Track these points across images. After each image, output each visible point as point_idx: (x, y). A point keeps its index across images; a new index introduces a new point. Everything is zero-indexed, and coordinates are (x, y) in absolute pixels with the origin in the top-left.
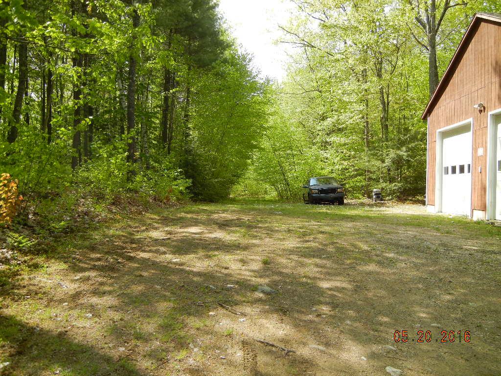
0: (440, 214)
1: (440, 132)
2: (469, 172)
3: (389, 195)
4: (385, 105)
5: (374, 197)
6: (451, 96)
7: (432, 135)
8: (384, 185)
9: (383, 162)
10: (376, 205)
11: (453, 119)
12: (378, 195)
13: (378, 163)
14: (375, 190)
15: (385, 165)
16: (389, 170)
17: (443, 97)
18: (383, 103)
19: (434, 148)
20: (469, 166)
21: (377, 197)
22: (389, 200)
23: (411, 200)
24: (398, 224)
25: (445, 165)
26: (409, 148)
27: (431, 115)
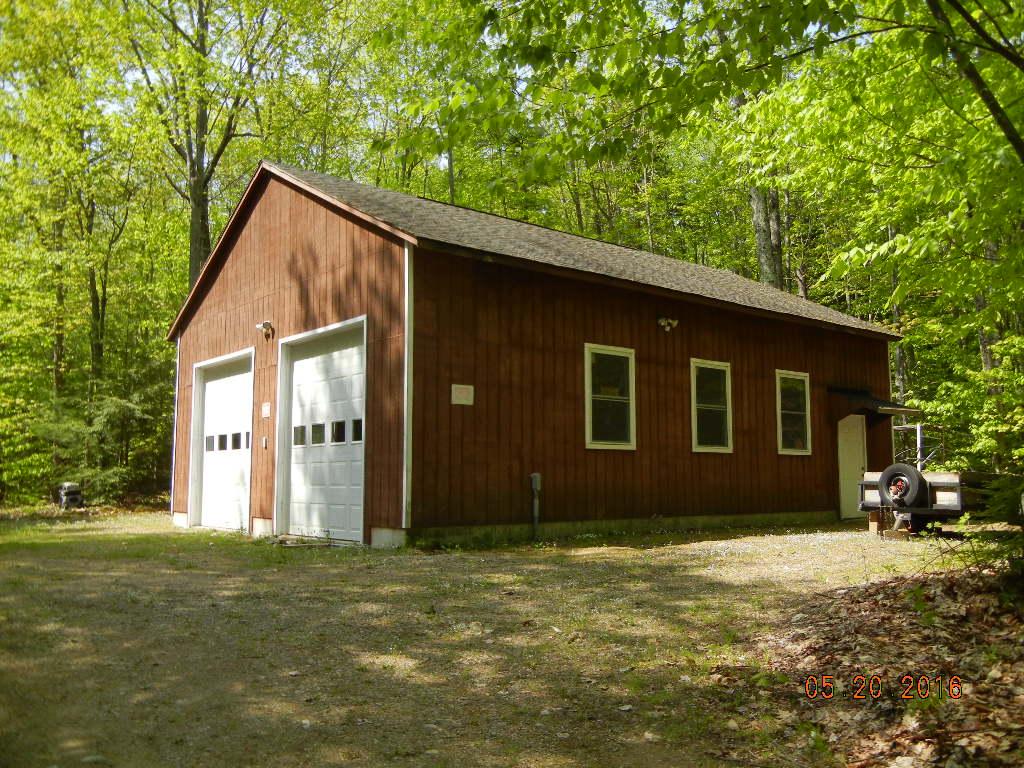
0: (197, 528)
1: (200, 368)
2: (248, 447)
3: (100, 494)
4: (99, 304)
5: (64, 498)
6: (220, 302)
7: (186, 372)
8: (88, 473)
9: (90, 423)
10: (65, 518)
11: (222, 345)
12: (75, 498)
13: (77, 425)
14: (67, 484)
15: (92, 429)
16: (102, 441)
17: (206, 302)
18: (95, 299)
19: (188, 400)
20: (248, 434)
21: (71, 500)
22: (100, 505)
23: (147, 504)
24: (94, 558)
25: (207, 433)
26: (146, 395)
27: (184, 334)
